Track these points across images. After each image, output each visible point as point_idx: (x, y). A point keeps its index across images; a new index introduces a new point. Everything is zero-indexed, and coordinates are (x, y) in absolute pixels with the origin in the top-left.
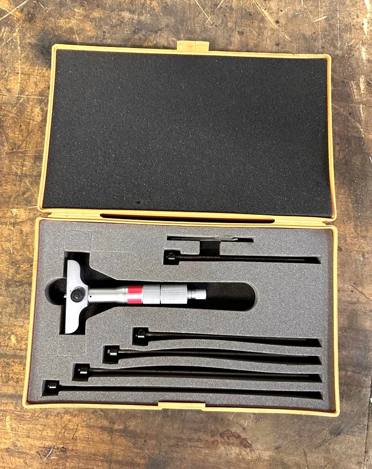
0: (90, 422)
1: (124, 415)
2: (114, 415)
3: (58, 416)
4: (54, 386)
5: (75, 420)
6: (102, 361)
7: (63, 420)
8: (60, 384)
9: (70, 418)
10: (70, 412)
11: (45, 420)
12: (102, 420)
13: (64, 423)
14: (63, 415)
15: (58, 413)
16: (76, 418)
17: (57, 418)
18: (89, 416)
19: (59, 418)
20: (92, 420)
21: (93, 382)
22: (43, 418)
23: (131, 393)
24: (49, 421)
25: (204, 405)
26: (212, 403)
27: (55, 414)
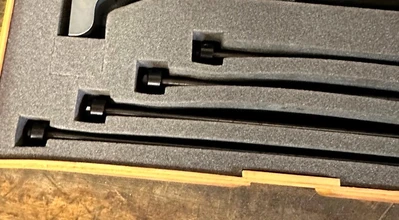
0: (99, 215)
1: (165, 205)
2: (146, 204)
3: (41, 200)
4: (39, 133)
5: (72, 208)
6: (133, 88)
7: (52, 206)
8: (51, 125)
9: (63, 203)
10: (65, 194)
11: (17, 205)
12: (124, 213)
13: (51, 214)
14: (50, 197)
15: (43, 194)
16: (74, 205)
17: (38, 203)
18: (99, 202)
19: (44, 203)
20: (105, 211)
21: (114, 124)
22: (15, 201)
23: (186, 150)
24: (24, 207)
25: (337, 182)
26: (351, 179)
27: (37, 194)
